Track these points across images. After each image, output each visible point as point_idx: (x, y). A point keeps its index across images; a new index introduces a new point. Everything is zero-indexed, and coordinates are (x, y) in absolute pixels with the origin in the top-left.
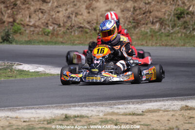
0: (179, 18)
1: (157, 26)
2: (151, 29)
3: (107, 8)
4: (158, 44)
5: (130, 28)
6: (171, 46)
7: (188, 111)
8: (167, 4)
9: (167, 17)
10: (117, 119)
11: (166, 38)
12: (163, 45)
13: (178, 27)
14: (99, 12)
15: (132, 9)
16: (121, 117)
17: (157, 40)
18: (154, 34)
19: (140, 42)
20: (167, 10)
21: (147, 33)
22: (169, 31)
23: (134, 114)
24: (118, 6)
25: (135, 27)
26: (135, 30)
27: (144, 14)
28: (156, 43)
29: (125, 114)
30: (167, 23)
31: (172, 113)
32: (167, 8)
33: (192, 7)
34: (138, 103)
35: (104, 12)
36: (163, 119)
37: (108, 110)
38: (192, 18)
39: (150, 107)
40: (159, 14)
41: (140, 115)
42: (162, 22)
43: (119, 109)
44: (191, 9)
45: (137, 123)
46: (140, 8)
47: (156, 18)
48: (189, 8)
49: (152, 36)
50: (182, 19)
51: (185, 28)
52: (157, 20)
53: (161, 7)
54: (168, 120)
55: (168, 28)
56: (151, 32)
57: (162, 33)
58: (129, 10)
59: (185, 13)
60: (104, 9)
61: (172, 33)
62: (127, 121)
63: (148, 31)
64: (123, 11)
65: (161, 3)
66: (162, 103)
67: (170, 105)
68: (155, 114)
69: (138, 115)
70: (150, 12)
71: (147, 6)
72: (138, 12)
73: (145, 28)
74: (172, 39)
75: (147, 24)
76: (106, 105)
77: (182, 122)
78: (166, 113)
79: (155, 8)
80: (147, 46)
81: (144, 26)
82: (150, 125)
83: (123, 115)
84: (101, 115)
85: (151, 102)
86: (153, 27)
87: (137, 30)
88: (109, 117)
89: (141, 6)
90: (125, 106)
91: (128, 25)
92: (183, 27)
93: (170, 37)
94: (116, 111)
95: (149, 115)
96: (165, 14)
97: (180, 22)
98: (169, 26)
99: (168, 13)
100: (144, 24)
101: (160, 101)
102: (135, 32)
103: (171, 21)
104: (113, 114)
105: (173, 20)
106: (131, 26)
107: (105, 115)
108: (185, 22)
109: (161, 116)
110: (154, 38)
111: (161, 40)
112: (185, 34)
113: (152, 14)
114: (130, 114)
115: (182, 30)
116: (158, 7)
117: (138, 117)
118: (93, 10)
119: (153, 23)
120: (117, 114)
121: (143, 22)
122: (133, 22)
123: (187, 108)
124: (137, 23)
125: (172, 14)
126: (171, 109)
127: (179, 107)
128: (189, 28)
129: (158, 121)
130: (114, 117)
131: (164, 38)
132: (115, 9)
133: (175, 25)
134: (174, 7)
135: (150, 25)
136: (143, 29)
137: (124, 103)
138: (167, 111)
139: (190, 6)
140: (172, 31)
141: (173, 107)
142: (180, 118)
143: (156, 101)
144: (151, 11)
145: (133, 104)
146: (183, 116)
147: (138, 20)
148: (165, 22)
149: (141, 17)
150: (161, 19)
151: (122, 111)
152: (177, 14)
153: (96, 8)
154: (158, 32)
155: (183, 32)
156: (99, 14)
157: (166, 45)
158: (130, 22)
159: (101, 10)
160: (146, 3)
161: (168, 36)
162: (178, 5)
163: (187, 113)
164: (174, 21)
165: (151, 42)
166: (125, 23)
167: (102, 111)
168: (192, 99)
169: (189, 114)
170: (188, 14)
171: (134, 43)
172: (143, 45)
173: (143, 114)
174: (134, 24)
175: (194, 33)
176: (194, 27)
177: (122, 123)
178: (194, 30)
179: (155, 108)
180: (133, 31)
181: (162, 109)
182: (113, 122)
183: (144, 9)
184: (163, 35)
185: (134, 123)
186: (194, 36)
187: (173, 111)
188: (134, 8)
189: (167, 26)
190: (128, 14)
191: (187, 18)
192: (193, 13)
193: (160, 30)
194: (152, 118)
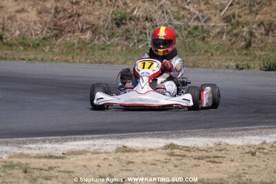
0: (118, 25)
1: (88, 35)
2: (80, 38)
3: (18, 8)
4: (89, 61)
5: (49, 37)
6: (107, 63)
7: (127, 154)
8: (101, 5)
9: (102, 23)
10: (26, 164)
11: (100, 52)
12: (96, 62)
13: (117, 37)
14: (6, 13)
15: (53, 11)
16: (33, 160)
17: (87, 55)
18: (83, 46)
19: (63, 57)
20: (101, 14)
21: (74, 44)
22: (105, 42)
23: (51, 157)
24: (33, 6)
25: (56, 36)
26: (56, 40)
27: (70, 17)
28: (86, 59)
29: (39, 157)
30: (102, 31)
31: (105, 156)
32: (101, 11)
33: (136, 10)
34: (57, 141)
35: (13, 14)
36: (91, 164)
37: (16, 150)
38: (137, 25)
39: (73, 147)
40: (91, 19)
41: (60, 158)
42: (95, 30)
43: (31, 149)
44: (135, 12)
45: (55, 170)
46: (64, 10)
47: (87, 23)
48: (132, 11)
50: (122, 26)
51: (127, 39)
52: (88, 26)
53: (93, 9)
54: (99, 166)
55: (104, 39)
56: (78, 43)
57: (95, 44)
58: (48, 12)
59: (128, 18)
60: (13, 9)
61: (108, 45)
62: (41, 166)
63: (75, 41)
64: (41, 13)
65: (94, 3)
66: (91, 142)
67: (102, 145)
68: (80, 157)
69: (57, 158)
70: (79, 15)
71: (74, 7)
72: (61, 15)
73: (71, 37)
74: (108, 53)
75: (74, 32)
76: (12, 144)
77: (118, 169)
78: (95, 156)
79: (85, 10)
80: (74, 62)
81: (69, 34)
82: (73, 172)
83: (35, 157)
84: (5, 157)
85: (75, 140)
86: (83, 37)
87: (60, 40)
88: (15, 161)
89: (65, 7)
90: (39, 145)
91: (47, 32)
92: (124, 37)
93: (106, 51)
94: (26, 152)
95: (72, 159)
96: (99, 18)
97: (120, 31)
98: (104, 36)
99: (103, 17)
100: (70, 32)
101: (88, 139)
102: (57, 43)
103: (107, 28)
104: (22, 155)
105: (110, 27)
106: (52, 34)
107: (10, 157)
108: (128, 31)
109: (89, 160)
110: (84, 52)
111: (93, 55)
112: (127, 47)
113: (81, 18)
114: (46, 157)
115: (123, 42)
116: (89, 8)
117: (56, 160)
119: (82, 31)
120: (28, 156)
121: (68, 29)
122: (54, 29)
123: (125, 149)
124: (59, 31)
125: (109, 19)
126: (103, 151)
127: (114, 148)
128: (133, 39)
129: (85, 166)
130: (23, 161)
131: (97, 53)
132: (29, 9)
133: (113, 34)
134: (111, 10)
135: (78, 33)
136: (69, 38)
137: (38, 141)
138: (98, 153)
139: (135, 9)
140: (108, 43)
141: (105, 148)
142: (116, 163)
143: (83, 139)
144: (80, 13)
145: (50, 143)
146: (119, 160)
147: (60, 26)
148: (99, 30)
149: (65, 21)
150: (94, 25)
151: (35, 152)
152: (115, 19)
153: (2, 7)
154: (89, 44)
155: (124, 45)
156: (6, 16)
157: (100, 63)
158: (49, 28)
159: (9, 11)
160: (72, 3)
161: (103, 49)
162: (118, 7)
163: (124, 156)
164: (112, 28)
165: (78, 57)
166: (43, 29)
167: (6, 152)
168: (132, 136)
169: (127, 157)
170: (131, 19)
171: (56, 58)
172: (67, 61)
173: (63, 156)
174: (55, 32)
175: (140, 47)
176: (141, 37)
177: (34, 169)
178: (139, 41)
179: (80, 149)
180: (53, 41)
181: (90, 150)
182: (21, 168)
183: (70, 11)
184: (96, 47)
185: (51, 168)
186: (139, 50)
187: (106, 153)
188: (56, 9)
189: (101, 36)
190: (48, 18)
191: (131, 25)
192: (138, 19)
193: (92, 41)
194: (76, 162)
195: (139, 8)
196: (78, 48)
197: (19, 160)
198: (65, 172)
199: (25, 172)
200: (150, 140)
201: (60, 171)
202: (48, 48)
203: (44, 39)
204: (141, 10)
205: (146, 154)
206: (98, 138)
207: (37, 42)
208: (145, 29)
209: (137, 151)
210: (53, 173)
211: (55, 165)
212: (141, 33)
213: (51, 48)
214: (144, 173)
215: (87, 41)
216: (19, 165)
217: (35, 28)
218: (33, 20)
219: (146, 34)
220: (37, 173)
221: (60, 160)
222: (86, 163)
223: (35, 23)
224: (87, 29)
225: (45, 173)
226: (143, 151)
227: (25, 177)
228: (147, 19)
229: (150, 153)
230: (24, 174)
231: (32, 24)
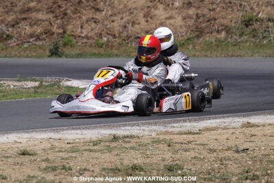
0: (247, 26)
1: (223, 35)
2: (216, 38)
3: (167, 16)
4: (223, 55)
5: (192, 38)
6: (238, 56)
7: (250, 129)
8: (233, 10)
9: (234, 25)
10: (170, 139)
11: (233, 48)
12: (229, 56)
13: (246, 35)
14: (158, 20)
15: (195, 17)
16: (175, 136)
17: (222, 50)
18: (219, 43)
19: (204, 53)
20: (233, 17)
21: (212, 42)
22: (236, 40)
23: (190, 133)
24: (179, 14)
25: (198, 37)
26: (198, 40)
27: (208, 21)
28: (221, 54)
29: (180, 133)
30: (234, 31)
31: (233, 131)
32: (233, 15)
33: (261, 13)
34: (195, 121)
35: (163, 20)
36: (221, 137)
37: (162, 129)
38: (262, 25)
39: (208, 124)
40: (225, 22)
41: (197, 133)
42: (228, 30)
43: (174, 127)
44: (260, 15)
45: (193, 143)
46: (204, 16)
47: (222, 25)
48: (258, 14)
49: (218, 46)
50: (250, 27)
51: (254, 36)
52: (223, 27)
53: (227, 14)
54: (228, 139)
55: (235, 37)
56: (216, 41)
57: (228, 42)
58: (191, 18)
59: (254, 20)
60: (163, 17)
61: (239, 42)
62: (181, 140)
63: (213, 40)
64: (184, 19)
65: (227, 9)
66: (222, 120)
67: (231, 122)
68: (212, 132)
69: (195, 134)
70: (215, 20)
71: (211, 13)
72: (201, 19)
73: (209, 37)
74: (239, 48)
75: (211, 33)
76: (160, 124)
77: (243, 141)
78: (225, 131)
79: (220, 15)
80: (211, 57)
81: (208, 35)
82: (207, 145)
83: (177, 134)
84: (154, 135)
85: (209, 119)
86: (219, 36)
87: (201, 40)
88: (161, 137)
89: (204, 13)
90: (181, 124)
91: (191, 34)
92: (252, 35)
93: (238, 47)
94: (170, 130)
95: (207, 134)
96: (231, 21)
97: (248, 30)
98: (236, 35)
99: (234, 20)
100: (208, 33)
101: (220, 118)
102: (199, 42)
103: (238, 29)
104: (167, 133)
105: (240, 27)
106: (195, 35)
107: (157, 135)
108: (254, 30)
109: (220, 134)
110: (220, 49)
111: (227, 50)
112: (254, 43)
113: (217, 21)
114: (186, 133)
115: (251, 39)
116: (224, 13)
117: (194, 136)
118: (151, 18)
119: (218, 32)
120: (172, 133)
121: (206, 30)
122: (196, 31)
123: (249, 125)
124: (200, 32)
125: (240, 21)
126: (231, 127)
127: (240, 124)
128: (259, 36)
129: (216, 139)
130: (167, 137)
131: (231, 48)
132: (176, 16)
133: (243, 33)
134: (241, 14)
135: (215, 34)
136: (208, 38)
137: (180, 120)
138: (227, 129)
139: (259, 12)
140: (239, 40)
141: (233, 125)
142: (241, 136)
143: (216, 118)
144: (216, 17)
145: (190, 122)
146: (244, 133)
147: (201, 28)
148: (231, 31)
149: (204, 25)
150: (227, 26)
151: (177, 130)
152: (245, 21)
153: (155, 16)
154: (223, 41)
155: (252, 41)
156: (158, 22)
157: (232, 56)
158: (192, 31)
159: (160, 18)
160: (210, 10)
161: (235, 45)
162: (246, 11)
163: (247, 131)
164: (242, 29)
165: (216, 53)
166: (187, 31)
167: (155, 131)
168: (255, 115)
169: (250, 131)
170: (257, 20)
171: (198, 53)
172: (206, 56)
173: (200, 132)
174: (197, 33)
175: (265, 42)
176: (265, 35)
177: (176, 143)
178: (264, 38)
179: (213, 126)
180: (196, 41)
181: (221, 127)
182: (165, 142)
183: (208, 16)
184: (230, 44)
185: (189, 142)
186: (264, 45)
187: (234, 128)
188: (197, 15)
189: (233, 35)
190: (191, 22)
191: (256, 25)
192: (262, 20)
193: (226, 39)
194: (210, 136)
195: (263, 11)
196: (215, 45)
197: (164, 136)
198: (200, 145)
199: (169, 146)
200: (269, 117)
201: (196, 144)
202: (191, 46)
203: (188, 39)
204: (264, 13)
205: (266, 128)
206: (228, 117)
207: (183, 42)
208: (268, 28)
209: (258, 126)
210: (191, 146)
211: (193, 139)
212: (265, 31)
213: (194, 46)
214: (264, 143)
215: (222, 39)
216: (165, 141)
217: (181, 31)
218: (179, 24)
219: (269, 31)
220: (178, 146)
221: (197, 136)
222: (217, 137)
223: (181, 27)
224: (222, 30)
225: (185, 146)
226: (264, 126)
227: (169, 150)
228: (269, 20)
229: (269, 127)
230: (168, 148)
231: (178, 28)
